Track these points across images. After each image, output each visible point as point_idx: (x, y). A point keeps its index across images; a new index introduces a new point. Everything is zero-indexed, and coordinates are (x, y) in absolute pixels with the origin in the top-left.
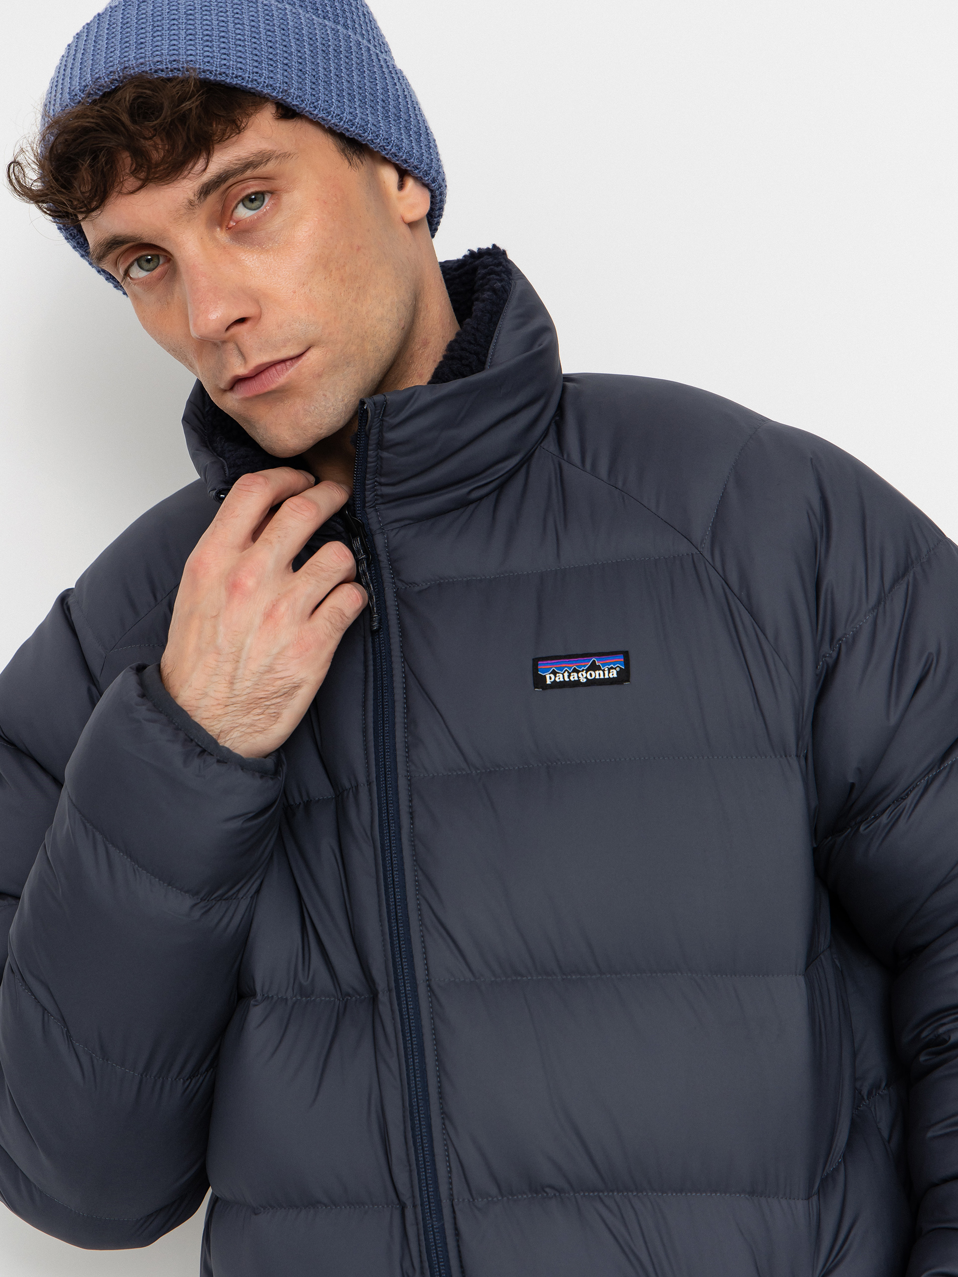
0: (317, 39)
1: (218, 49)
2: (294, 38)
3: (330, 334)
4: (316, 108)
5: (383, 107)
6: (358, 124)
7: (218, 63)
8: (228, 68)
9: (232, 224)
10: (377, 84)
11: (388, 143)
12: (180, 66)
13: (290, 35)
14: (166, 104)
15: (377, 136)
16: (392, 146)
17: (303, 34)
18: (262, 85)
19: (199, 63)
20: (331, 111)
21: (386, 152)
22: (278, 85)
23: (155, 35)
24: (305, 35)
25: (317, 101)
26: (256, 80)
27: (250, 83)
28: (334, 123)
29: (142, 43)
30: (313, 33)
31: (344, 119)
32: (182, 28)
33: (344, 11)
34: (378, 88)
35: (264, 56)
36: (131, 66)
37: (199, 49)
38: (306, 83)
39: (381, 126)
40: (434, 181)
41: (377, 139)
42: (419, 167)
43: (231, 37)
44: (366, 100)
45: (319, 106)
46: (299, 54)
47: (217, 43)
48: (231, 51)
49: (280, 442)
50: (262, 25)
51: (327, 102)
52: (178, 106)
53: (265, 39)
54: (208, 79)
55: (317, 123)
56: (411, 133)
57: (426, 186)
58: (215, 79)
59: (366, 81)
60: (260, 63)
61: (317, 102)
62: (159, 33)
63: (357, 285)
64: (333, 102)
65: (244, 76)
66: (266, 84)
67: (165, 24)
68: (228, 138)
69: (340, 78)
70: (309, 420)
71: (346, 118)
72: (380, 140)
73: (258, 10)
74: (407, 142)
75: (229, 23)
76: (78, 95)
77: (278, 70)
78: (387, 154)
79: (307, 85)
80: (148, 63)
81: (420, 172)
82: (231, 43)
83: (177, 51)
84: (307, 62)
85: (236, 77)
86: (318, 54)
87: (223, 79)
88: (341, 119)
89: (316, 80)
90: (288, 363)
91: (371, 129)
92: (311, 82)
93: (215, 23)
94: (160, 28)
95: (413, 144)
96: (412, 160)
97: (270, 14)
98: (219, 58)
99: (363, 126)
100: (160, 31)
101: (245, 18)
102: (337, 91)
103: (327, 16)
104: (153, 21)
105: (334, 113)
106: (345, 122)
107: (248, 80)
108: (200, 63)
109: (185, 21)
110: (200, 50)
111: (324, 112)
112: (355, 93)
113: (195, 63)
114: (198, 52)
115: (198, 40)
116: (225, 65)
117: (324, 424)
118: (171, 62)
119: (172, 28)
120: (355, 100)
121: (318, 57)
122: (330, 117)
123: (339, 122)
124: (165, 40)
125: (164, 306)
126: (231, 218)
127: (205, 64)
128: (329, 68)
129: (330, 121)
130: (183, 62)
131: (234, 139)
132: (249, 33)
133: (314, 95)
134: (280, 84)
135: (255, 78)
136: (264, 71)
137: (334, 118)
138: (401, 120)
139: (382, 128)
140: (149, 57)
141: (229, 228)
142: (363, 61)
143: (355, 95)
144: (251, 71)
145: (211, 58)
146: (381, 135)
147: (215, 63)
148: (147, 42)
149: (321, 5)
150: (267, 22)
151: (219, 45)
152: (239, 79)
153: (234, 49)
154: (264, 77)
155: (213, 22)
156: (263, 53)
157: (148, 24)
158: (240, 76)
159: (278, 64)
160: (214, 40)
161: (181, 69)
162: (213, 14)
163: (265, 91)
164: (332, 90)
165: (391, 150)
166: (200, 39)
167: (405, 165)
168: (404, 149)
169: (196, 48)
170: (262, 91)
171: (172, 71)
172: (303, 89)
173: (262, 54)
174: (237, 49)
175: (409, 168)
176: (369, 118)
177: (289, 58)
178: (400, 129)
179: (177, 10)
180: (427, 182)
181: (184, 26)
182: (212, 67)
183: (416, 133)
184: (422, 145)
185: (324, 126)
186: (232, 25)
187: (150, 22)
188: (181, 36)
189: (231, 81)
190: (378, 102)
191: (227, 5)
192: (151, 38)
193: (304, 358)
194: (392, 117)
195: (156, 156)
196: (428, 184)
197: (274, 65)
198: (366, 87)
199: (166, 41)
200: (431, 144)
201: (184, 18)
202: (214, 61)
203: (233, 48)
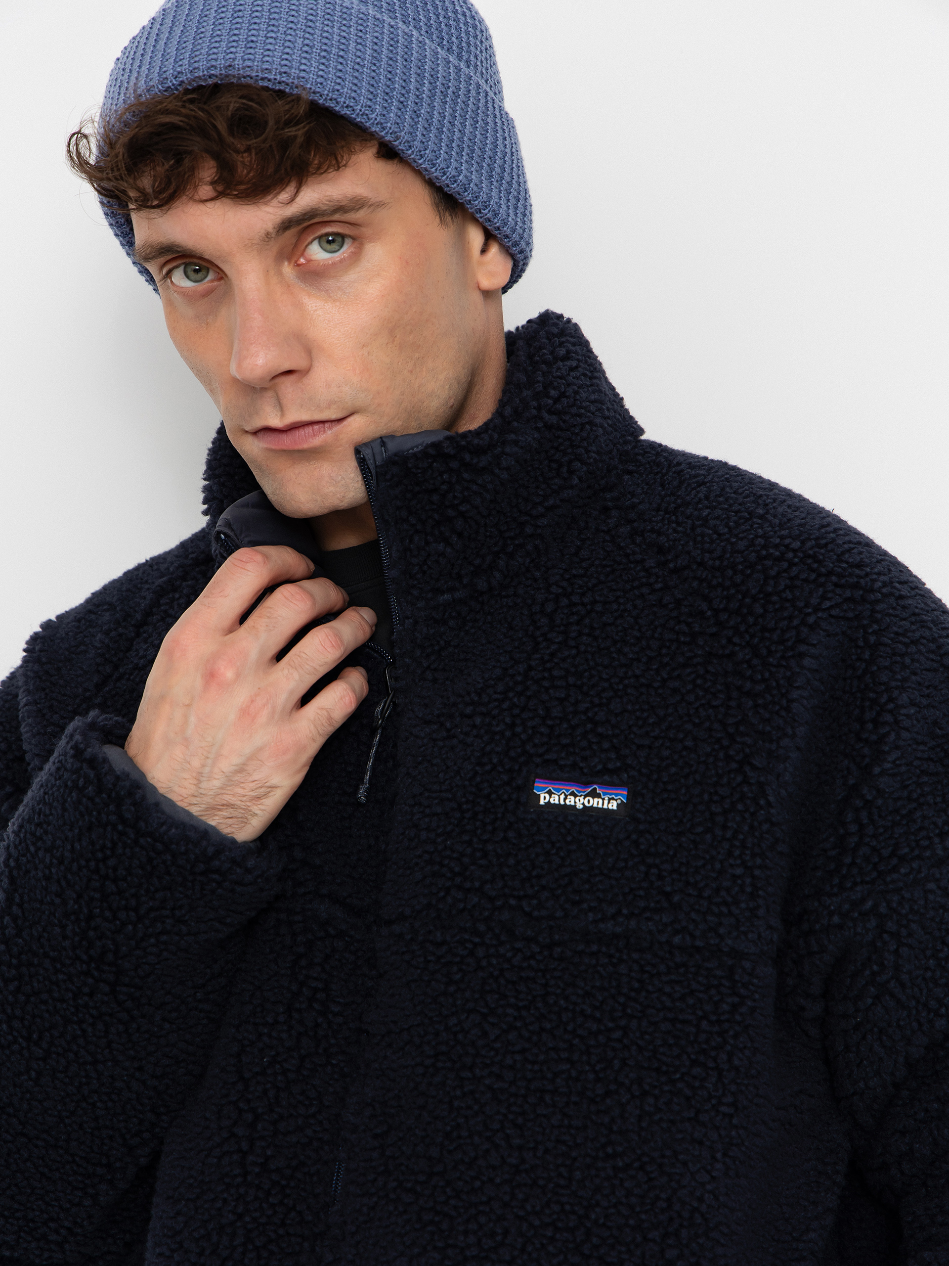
0: (438, 77)
1: (334, 71)
2: (416, 73)
3: (379, 405)
4: (422, 157)
5: (489, 165)
6: (461, 181)
7: (331, 88)
8: (340, 95)
9: (302, 260)
10: (487, 137)
11: (486, 207)
12: (291, 80)
13: (412, 69)
14: (271, 123)
15: (476, 197)
16: (489, 211)
17: (425, 69)
18: (372, 121)
19: (310, 83)
20: (437, 163)
21: (480, 215)
22: (389, 125)
23: (268, 35)
24: (427, 71)
25: (426, 149)
26: (367, 115)
27: (360, 116)
28: (436, 177)
29: (252, 41)
30: (436, 70)
31: (448, 173)
32: (299, 35)
33: (469, 44)
34: (488, 142)
35: (380, 88)
36: (237, 66)
37: (314, 65)
38: (418, 128)
39: (482, 187)
40: (521, 252)
41: (475, 201)
42: (510, 236)
43: (350, 59)
44: (474, 155)
45: (426, 156)
46: (417, 93)
47: (335, 64)
48: (347, 76)
49: (293, 502)
50: (385, 51)
51: (435, 152)
52: (283, 129)
53: (385, 69)
54: (316, 101)
55: (418, 172)
56: (510, 197)
57: (512, 256)
58: (324, 104)
59: (477, 133)
60: (375, 96)
61: (424, 151)
62: (273, 35)
63: (417, 355)
64: (441, 153)
65: (355, 108)
66: (376, 122)
67: (281, 26)
68: (324, 172)
69: (452, 125)
70: (332, 489)
71: (450, 174)
72: (479, 202)
73: (383, 32)
74: (506, 208)
75: (351, 42)
76: (169, 80)
77: (393, 108)
78: (481, 217)
79: (419, 129)
80: (255, 67)
81: (509, 241)
82: (349, 66)
83: (290, 62)
84: (424, 104)
85: (347, 107)
86: (435, 95)
87: (332, 105)
88: (444, 174)
89: (429, 125)
90: (327, 425)
91: (472, 190)
92: (423, 127)
93: (336, 38)
94: (275, 29)
95: (510, 211)
96: (505, 229)
97: (395, 39)
98: (333, 81)
99: (465, 185)
100: (275, 33)
101: (369, 39)
102: (447, 141)
103: (452, 48)
104: (269, 18)
105: (439, 166)
106: (447, 177)
107: (358, 114)
108: (312, 82)
109: (304, 27)
110: (315, 68)
111: (429, 163)
112: (464, 146)
113: (306, 81)
114: (313, 69)
115: (315, 54)
116: (338, 90)
117: (347, 497)
118: (281, 73)
119: (288, 32)
120: (463, 153)
121: (435, 99)
122: (433, 170)
123: (442, 176)
124: (279, 44)
125: (203, 324)
126: (302, 255)
127: (317, 84)
128: (443, 113)
129: (433, 173)
130: (294, 77)
131: (331, 175)
132: (370, 58)
133: (423, 143)
134: (391, 124)
135: (367, 112)
136: (378, 107)
137: (438, 172)
138: (503, 181)
139: (484, 189)
140: (258, 62)
141: (299, 265)
142: (478, 108)
143: (463, 148)
144: (364, 105)
145: (325, 79)
146: (481, 197)
147: (328, 86)
148: (259, 42)
149: (447, 34)
150: (391, 48)
151: (336, 66)
152: (350, 109)
153: (351, 74)
154: (376, 113)
155: (335, 36)
156: (380, 84)
157: (263, 20)
158: (351, 107)
159: (394, 100)
160: (332, 59)
161: (290, 84)
162: (336, 27)
163: (373, 129)
164: (443, 139)
165: (486, 215)
166: (317, 54)
167: (496, 232)
168: (500, 215)
169: (312, 64)
170: (370, 128)
171: (279, 83)
172: (414, 134)
173: (379, 86)
174: (354, 74)
175: (499, 236)
176: (473, 177)
177: (406, 96)
178: (500, 192)
179: (297, 11)
180: (513, 252)
181: (302, 34)
182: (324, 90)
183: (515, 197)
184: (518, 212)
185: (425, 177)
186: (354, 44)
187: (266, 19)
188: (296, 45)
189: (340, 110)
190: (485, 158)
191: (352, 19)
192: (264, 39)
193: (345, 423)
194: (496, 177)
195: (242, 171)
196: (514, 254)
197: (389, 101)
198: (476, 140)
199: (279, 46)
200: (526, 211)
201: (303, 24)
202: (327, 84)
203: (350, 72)
